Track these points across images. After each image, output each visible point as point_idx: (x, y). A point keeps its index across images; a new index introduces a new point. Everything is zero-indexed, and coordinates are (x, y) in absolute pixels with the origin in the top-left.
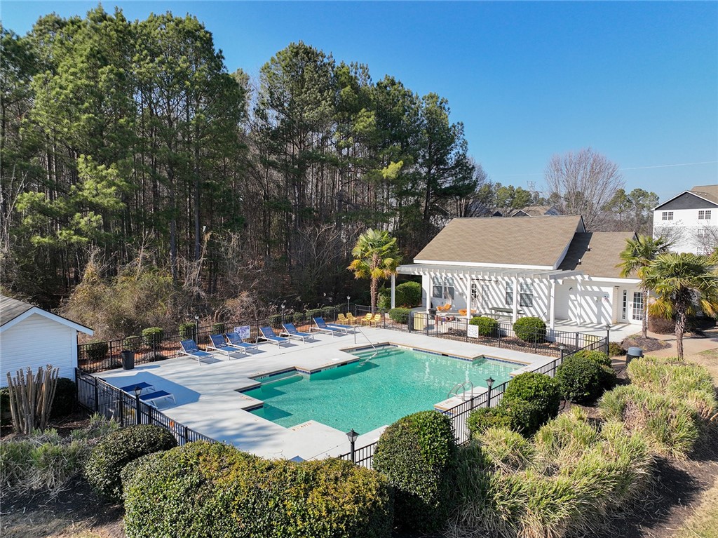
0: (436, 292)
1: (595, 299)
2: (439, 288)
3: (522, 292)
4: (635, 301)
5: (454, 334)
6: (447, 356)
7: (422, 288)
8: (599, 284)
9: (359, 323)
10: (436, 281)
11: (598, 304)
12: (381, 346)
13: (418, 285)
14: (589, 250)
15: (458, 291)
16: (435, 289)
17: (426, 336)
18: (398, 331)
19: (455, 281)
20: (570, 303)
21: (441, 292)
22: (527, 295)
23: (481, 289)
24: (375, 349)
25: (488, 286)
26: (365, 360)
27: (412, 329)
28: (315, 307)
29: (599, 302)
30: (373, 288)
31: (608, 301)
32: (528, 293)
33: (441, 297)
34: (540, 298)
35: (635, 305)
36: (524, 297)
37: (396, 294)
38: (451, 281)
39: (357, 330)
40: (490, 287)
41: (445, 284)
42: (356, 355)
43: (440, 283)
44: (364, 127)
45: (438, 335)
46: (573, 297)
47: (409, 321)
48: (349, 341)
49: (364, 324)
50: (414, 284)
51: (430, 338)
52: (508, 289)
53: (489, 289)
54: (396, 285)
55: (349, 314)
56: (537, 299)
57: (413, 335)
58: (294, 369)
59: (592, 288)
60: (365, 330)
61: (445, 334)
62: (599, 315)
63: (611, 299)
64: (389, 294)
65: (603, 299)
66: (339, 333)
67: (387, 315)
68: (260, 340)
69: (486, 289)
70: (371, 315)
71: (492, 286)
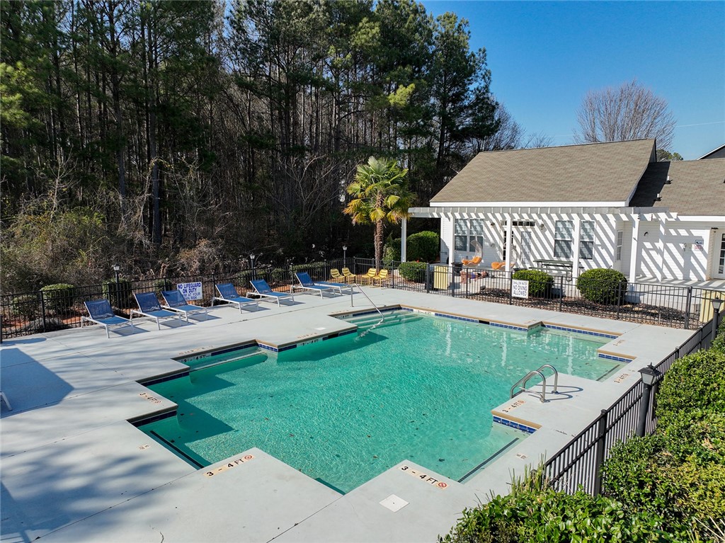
0: (459, 244)
1: (682, 246)
2: (463, 239)
5: (489, 295)
6: (488, 323)
7: (440, 239)
8: (689, 226)
9: (359, 282)
10: (459, 229)
11: (686, 253)
12: (389, 310)
13: (436, 234)
14: (669, 182)
15: (488, 241)
16: (458, 239)
17: (451, 297)
18: (411, 292)
19: (484, 228)
21: (465, 243)
23: (519, 237)
24: (380, 314)
25: (529, 233)
26: (365, 330)
27: (431, 288)
28: (303, 262)
29: (687, 251)
30: (377, 237)
31: (701, 249)
32: (587, 240)
33: (465, 250)
34: (604, 246)
37: (407, 246)
38: (478, 228)
39: (355, 290)
40: (533, 235)
41: (471, 232)
42: (354, 322)
43: (464, 232)
44: (366, 41)
45: (468, 295)
47: (427, 278)
48: (343, 303)
49: (365, 283)
50: (430, 234)
51: (457, 299)
52: (558, 235)
53: (530, 237)
54: (408, 235)
55: (345, 270)
56: (600, 248)
57: (432, 296)
58: (254, 344)
59: (677, 232)
60: (368, 289)
61: (477, 294)
62: (687, 269)
63: (706, 246)
64: (397, 246)
65: (694, 246)
66: (329, 294)
67: (396, 272)
68: (217, 303)
69: (527, 237)
70: (375, 270)
71: (535, 233)
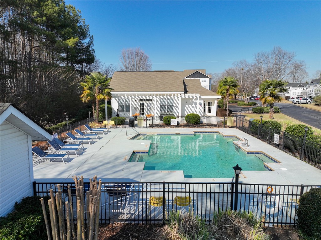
0: (120, 109)
2: (122, 107)
3: (168, 105)
4: (208, 106)
6: (179, 134)
10: (120, 103)
14: (187, 86)
16: (120, 107)
20: (186, 108)
22: (170, 106)
23: (147, 105)
25: (150, 103)
34: (177, 107)
35: (208, 107)
36: (169, 107)
38: (129, 102)
41: (126, 104)
43: (122, 104)
46: (187, 106)
52: (161, 104)
58: (133, 153)
63: (203, 105)
71: (153, 103)
